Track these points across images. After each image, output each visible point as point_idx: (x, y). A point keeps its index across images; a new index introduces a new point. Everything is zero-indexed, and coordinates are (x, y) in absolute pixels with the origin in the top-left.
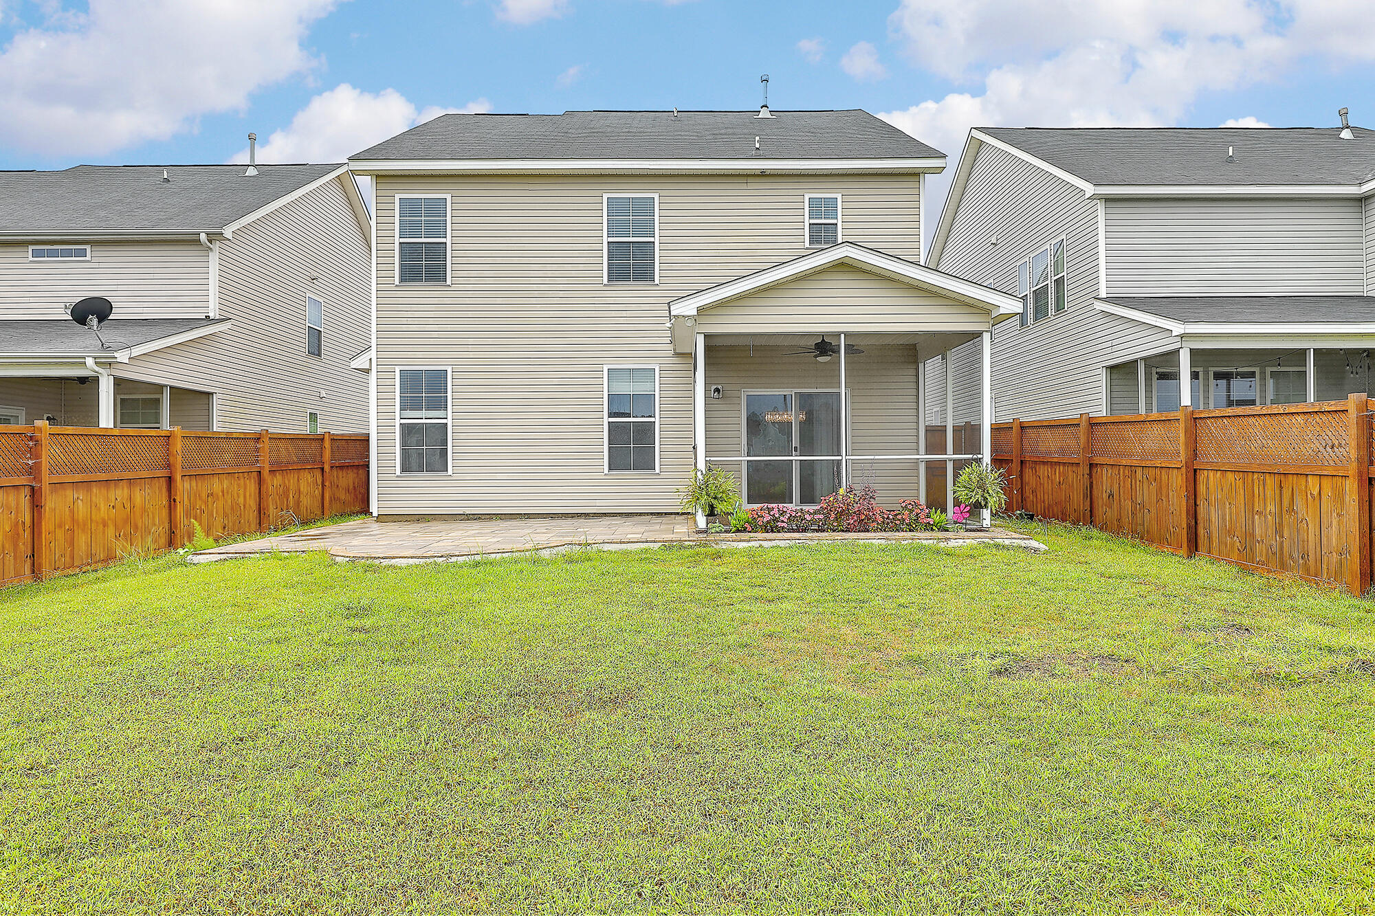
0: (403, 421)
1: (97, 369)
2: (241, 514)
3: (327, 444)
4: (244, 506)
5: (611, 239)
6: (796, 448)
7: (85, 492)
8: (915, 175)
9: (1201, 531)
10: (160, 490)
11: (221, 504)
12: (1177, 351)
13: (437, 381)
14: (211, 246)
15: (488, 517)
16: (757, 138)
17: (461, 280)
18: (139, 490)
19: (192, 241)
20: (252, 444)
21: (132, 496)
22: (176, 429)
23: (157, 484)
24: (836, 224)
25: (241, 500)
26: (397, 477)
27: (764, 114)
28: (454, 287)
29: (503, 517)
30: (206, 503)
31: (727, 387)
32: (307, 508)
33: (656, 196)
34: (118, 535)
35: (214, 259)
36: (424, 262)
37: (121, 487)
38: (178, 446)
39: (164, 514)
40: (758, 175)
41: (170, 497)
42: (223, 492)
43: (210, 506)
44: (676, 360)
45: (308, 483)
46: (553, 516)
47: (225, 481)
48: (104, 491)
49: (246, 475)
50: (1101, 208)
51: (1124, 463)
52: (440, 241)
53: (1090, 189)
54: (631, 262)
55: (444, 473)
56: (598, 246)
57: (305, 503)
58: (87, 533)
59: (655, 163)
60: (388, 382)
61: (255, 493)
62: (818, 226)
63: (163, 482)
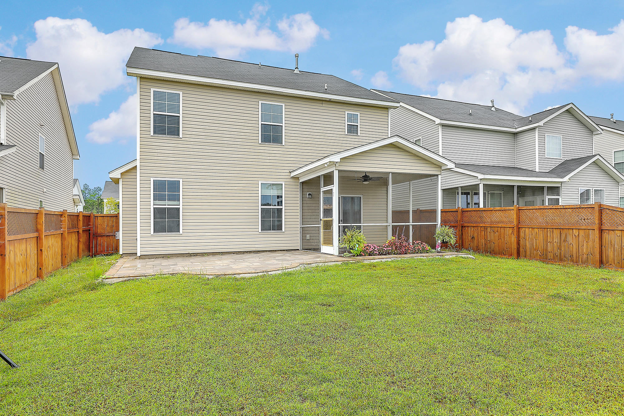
0: (155, 206)
2: (57, 257)
3: (81, 218)
4: (58, 253)
5: (263, 123)
6: (341, 220)
8: (386, 108)
9: (521, 250)
10: (35, 245)
11: (51, 252)
12: (479, 184)
13: (174, 186)
15: (201, 254)
16: (326, 85)
17: (187, 136)
18: (29, 245)
20: (60, 217)
21: (27, 248)
24: (358, 126)
26: (152, 235)
27: (296, 71)
28: (183, 139)
29: (209, 254)
31: (314, 193)
33: (283, 105)
36: (166, 125)
39: (36, 258)
41: (38, 249)
42: (52, 245)
43: (49, 254)
44: (291, 180)
46: (234, 253)
47: (53, 239)
49: (58, 235)
50: (440, 128)
51: (481, 225)
52: (176, 115)
53: (438, 121)
54: (272, 134)
55: (178, 233)
56: (257, 125)
59: (285, 90)
60: (147, 186)
61: (60, 246)
62: (351, 126)
63: (35, 240)
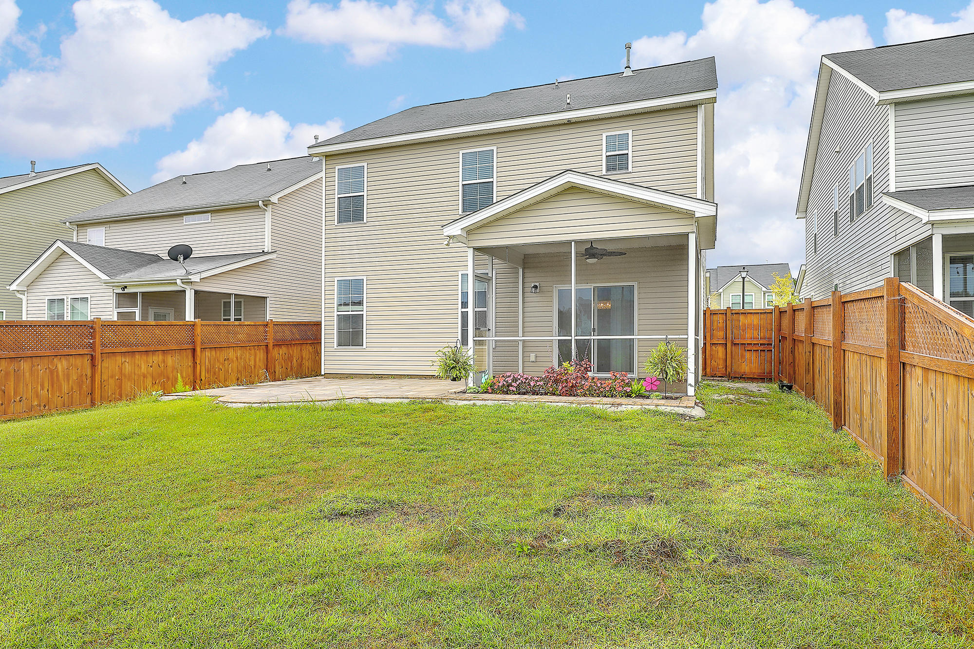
0: (339, 313)
1: (183, 286)
2: (251, 371)
4: (255, 366)
5: (464, 182)
6: (594, 329)
7: (130, 357)
10: (187, 357)
11: (235, 365)
12: (931, 238)
14: (266, 208)
15: (387, 376)
17: (373, 219)
18: (170, 357)
19: (253, 207)
20: (261, 328)
21: (165, 360)
22: (197, 320)
23: (185, 353)
24: (628, 154)
25: (252, 363)
26: (335, 349)
27: (628, 73)
28: (367, 224)
29: (396, 377)
30: (223, 365)
31: (543, 285)
32: (308, 368)
33: (495, 148)
34: (154, 383)
35: (268, 215)
36: (352, 209)
37: (157, 355)
38: (198, 330)
39: (190, 370)
40: (564, 124)
41: (194, 361)
42: (237, 358)
43: (226, 366)
45: (310, 352)
47: (239, 351)
48: (144, 357)
49: (256, 347)
50: (891, 111)
52: (360, 195)
53: (876, 95)
54: (478, 197)
55: (362, 347)
56: (455, 188)
57: (307, 364)
58: (131, 381)
60: (331, 288)
61: (263, 359)
62: (614, 157)
63: (190, 353)
